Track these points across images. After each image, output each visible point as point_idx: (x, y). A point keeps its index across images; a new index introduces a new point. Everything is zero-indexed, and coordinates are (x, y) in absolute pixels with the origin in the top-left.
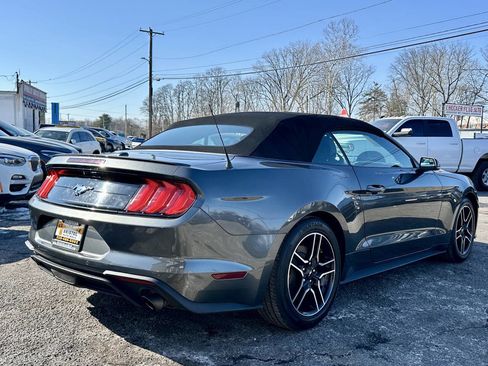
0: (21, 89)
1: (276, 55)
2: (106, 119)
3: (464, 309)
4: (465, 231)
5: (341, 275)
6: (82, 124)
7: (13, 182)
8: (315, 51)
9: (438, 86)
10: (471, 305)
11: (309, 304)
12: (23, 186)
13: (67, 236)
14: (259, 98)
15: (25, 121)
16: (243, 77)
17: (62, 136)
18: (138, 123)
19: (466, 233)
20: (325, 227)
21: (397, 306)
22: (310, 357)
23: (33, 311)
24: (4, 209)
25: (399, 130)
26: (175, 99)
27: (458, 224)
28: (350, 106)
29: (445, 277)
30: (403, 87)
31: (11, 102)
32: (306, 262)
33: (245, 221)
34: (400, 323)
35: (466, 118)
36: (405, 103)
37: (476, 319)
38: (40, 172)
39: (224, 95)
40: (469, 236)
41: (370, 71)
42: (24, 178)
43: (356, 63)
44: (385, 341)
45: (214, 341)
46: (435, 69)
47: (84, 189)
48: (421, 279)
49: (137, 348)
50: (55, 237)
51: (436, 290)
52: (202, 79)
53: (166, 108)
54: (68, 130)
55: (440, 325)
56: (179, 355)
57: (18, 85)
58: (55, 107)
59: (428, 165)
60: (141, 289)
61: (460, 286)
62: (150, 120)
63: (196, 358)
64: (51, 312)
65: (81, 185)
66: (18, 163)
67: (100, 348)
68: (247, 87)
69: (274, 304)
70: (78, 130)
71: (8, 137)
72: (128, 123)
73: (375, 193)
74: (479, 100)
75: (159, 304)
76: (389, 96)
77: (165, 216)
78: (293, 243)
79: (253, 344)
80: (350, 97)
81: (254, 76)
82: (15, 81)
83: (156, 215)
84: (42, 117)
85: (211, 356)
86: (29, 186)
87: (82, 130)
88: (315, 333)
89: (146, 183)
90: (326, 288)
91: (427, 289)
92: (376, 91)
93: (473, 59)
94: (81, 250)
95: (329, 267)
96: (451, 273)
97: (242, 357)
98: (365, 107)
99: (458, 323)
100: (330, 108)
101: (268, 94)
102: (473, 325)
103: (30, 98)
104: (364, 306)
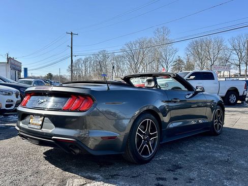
0: (9, 61)
1: (131, 43)
2: (50, 76)
3: (217, 155)
4: (219, 121)
5: (161, 139)
6: (38, 78)
7: (7, 103)
8: (150, 41)
9: (208, 57)
10: (221, 153)
11: (146, 152)
12: (12, 105)
13: (35, 122)
14: (124, 64)
15: (11, 76)
16: (116, 54)
17: (30, 83)
18: (65, 77)
19: (219, 122)
20: (152, 117)
21: (187, 154)
22: (146, 175)
23: (19, 158)
24: (2, 116)
25: (189, 77)
26: (83, 65)
27: (215, 118)
28: (167, 67)
29: (210, 142)
30: (192, 58)
31: (5, 68)
32: (144, 132)
33: (114, 114)
34: (188, 160)
35: (222, 72)
36: (193, 66)
37: (223, 159)
38: (19, 99)
39: (107, 63)
40: (221, 123)
41: (176, 51)
42: (12, 101)
43: (169, 47)
44: (180, 168)
45: (103, 169)
46: (207, 49)
47: (42, 101)
48: (198, 143)
49: (67, 173)
50: (29, 123)
51: (205, 147)
52: (96, 55)
53: (79, 69)
54: (33, 80)
55: (206, 161)
56: (87, 175)
57: (8, 59)
58: (26, 70)
59: (200, 90)
60: (69, 144)
61: (216, 146)
62: (72, 75)
63: (94, 176)
64: (27, 159)
65: (41, 99)
66: (9, 94)
67: (50, 173)
68: (118, 59)
69: (130, 151)
70: (37, 80)
71: (4, 83)
72: (61, 77)
73: (175, 102)
74: (228, 64)
75: (77, 151)
76: (185, 62)
77: (80, 111)
78: (138, 123)
79: (121, 170)
80: (167, 63)
81: (121, 54)
82: (7, 57)
83: (76, 111)
84: (19, 74)
85: (101, 175)
86: (14, 105)
87: (38, 80)
88: (149, 165)
89: (71, 97)
90: (153, 145)
91: (201, 147)
92: (179, 60)
93: (225, 44)
94: (41, 128)
95: (155, 135)
96: (213, 140)
97: (115, 175)
98: (174, 68)
99: (214, 161)
100: (158, 68)
101: (128, 62)
102: (221, 161)
103: (14, 65)
104: (171, 154)
